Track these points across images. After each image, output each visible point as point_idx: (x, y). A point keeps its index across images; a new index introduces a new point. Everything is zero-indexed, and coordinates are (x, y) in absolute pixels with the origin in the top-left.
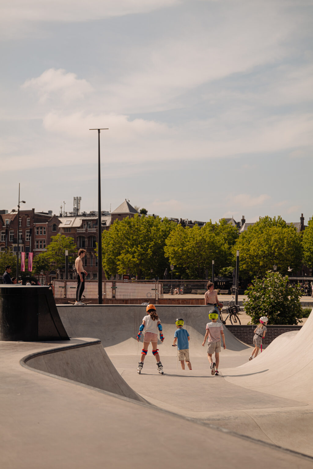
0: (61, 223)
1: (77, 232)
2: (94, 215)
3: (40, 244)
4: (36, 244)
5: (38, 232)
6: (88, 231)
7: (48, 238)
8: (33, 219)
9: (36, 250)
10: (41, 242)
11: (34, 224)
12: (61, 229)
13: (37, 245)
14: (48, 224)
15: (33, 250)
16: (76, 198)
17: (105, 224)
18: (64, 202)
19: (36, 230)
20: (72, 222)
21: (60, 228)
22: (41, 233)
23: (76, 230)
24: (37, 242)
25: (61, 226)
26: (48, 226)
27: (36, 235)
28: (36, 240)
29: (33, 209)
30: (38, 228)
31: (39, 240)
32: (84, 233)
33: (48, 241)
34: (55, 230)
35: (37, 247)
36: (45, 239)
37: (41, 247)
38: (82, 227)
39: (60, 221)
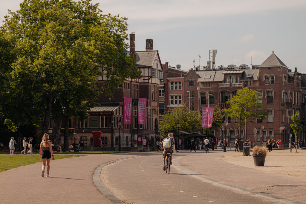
0: (199, 77)
1: (220, 86)
2: (233, 69)
3: (175, 100)
4: (170, 99)
5: (172, 87)
6: (233, 86)
7: (184, 94)
8: (167, 74)
9: (170, 106)
10: (176, 98)
11: (168, 78)
12: (200, 84)
13: (172, 101)
14: (184, 79)
15: (167, 106)
16: (212, 52)
17: (252, 78)
18: (199, 56)
19: (170, 85)
20: (212, 76)
21: (198, 82)
22: (176, 89)
23: (219, 85)
24: (172, 98)
25: (199, 80)
26: (184, 81)
27: (171, 90)
28: (170, 95)
29: (167, 63)
30: (172, 83)
31: (174, 96)
32: (228, 87)
33: (184, 97)
34: (192, 85)
35: (172, 103)
36: (181, 94)
37: (176, 103)
38: (224, 81)
39: (198, 75)
